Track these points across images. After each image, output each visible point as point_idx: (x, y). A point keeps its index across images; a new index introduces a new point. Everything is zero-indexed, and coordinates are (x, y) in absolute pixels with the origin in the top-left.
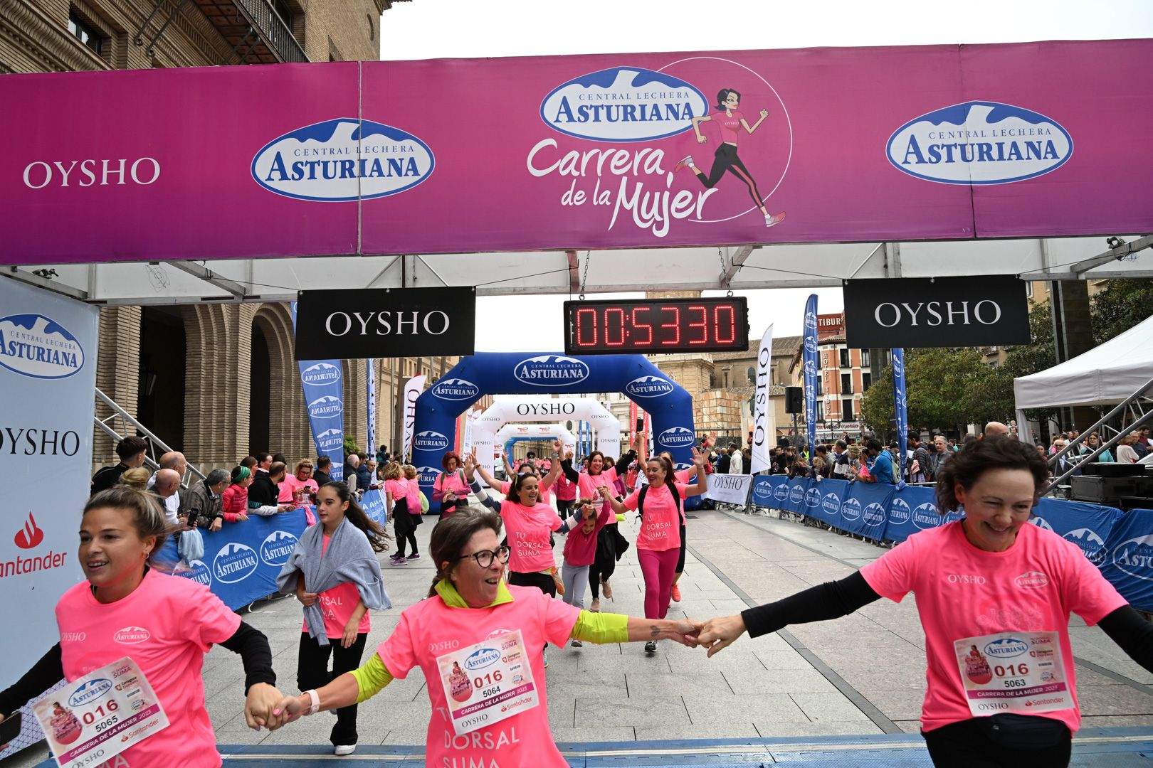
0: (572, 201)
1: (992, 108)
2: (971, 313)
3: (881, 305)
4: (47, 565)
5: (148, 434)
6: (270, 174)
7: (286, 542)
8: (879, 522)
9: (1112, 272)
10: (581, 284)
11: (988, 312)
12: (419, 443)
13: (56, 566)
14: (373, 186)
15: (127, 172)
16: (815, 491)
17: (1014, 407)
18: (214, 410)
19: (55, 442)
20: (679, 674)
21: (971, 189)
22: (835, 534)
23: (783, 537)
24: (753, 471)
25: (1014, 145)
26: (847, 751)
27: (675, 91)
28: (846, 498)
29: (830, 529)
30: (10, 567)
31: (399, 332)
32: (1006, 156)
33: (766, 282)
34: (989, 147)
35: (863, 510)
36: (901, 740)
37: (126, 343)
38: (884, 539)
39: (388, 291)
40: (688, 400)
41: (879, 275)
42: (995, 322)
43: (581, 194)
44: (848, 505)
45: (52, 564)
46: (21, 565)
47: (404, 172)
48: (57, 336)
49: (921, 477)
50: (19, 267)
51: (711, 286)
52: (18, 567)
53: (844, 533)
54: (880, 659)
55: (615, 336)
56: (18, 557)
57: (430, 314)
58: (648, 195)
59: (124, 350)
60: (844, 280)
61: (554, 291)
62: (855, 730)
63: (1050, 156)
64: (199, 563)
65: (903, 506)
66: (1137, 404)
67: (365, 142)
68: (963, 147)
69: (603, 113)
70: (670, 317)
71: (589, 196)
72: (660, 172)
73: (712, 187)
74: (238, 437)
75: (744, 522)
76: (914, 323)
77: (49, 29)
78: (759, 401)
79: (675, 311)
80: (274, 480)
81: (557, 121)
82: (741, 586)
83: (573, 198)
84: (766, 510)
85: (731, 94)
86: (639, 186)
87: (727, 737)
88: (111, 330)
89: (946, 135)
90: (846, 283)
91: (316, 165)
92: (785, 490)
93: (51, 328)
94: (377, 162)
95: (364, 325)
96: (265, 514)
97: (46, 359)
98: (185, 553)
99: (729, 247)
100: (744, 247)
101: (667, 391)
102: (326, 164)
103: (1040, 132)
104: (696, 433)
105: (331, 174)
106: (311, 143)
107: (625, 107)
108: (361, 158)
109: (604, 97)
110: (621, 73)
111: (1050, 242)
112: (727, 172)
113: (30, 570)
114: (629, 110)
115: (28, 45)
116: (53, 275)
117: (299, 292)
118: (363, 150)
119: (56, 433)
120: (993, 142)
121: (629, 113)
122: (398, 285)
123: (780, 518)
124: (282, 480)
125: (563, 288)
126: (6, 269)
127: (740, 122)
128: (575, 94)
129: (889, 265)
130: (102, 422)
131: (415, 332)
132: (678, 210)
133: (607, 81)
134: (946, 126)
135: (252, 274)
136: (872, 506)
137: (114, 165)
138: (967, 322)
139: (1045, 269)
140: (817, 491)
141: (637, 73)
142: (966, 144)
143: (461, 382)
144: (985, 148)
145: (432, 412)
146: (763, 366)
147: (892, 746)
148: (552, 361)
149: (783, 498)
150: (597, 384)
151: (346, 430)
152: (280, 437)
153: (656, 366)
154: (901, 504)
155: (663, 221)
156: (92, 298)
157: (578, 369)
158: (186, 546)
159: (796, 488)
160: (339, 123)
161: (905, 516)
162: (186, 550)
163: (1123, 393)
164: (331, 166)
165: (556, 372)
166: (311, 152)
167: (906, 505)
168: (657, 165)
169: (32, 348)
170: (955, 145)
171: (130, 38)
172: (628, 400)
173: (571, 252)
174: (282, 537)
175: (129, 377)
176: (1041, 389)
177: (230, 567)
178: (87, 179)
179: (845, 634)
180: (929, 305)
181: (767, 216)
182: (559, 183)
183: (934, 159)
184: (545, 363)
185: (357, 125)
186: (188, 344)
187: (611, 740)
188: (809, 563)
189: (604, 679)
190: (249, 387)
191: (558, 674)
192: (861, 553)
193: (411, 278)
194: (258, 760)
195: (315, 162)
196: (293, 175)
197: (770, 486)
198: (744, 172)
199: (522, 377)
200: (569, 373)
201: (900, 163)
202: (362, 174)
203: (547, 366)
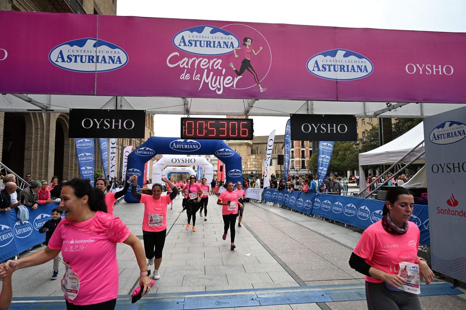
0: (185, 78)
1: (345, 52)
2: (337, 128)
3: (304, 125)
5: (5, 167)
6: (57, 59)
8: (309, 207)
9: (388, 116)
10: (189, 111)
11: (342, 128)
12: (129, 173)
14: (102, 67)
16: (287, 195)
17: (358, 165)
18: (38, 157)
20: (226, 265)
21: (337, 82)
22: (294, 212)
23: (272, 212)
24: (264, 187)
25: (353, 66)
26: (285, 293)
27: (227, 36)
28: (298, 198)
29: (292, 210)
31: (113, 128)
32: (350, 70)
33: (263, 113)
34: (344, 66)
35: (304, 203)
36: (305, 288)
38: (311, 214)
39: (109, 111)
40: (240, 159)
41: (305, 113)
42: (345, 132)
43: (188, 75)
44: (299, 201)
47: (115, 62)
49: (327, 190)
51: (242, 114)
53: (297, 211)
54: (303, 259)
55: (201, 132)
57: (126, 121)
58: (215, 77)
60: (291, 114)
61: (179, 113)
62: (289, 285)
63: (365, 71)
64: (27, 222)
66: (399, 165)
67: (99, 48)
68: (334, 66)
69: (198, 43)
70: (223, 126)
71: (192, 76)
72: (220, 68)
73: (240, 75)
74: (49, 169)
75: (260, 207)
76: (316, 132)
79: (225, 123)
81: (180, 45)
82: (255, 232)
83: (185, 77)
84: (269, 202)
85: (249, 39)
86: (212, 73)
87: (241, 289)
89: (328, 61)
90: (292, 115)
91: (78, 57)
92: (276, 195)
94: (104, 57)
95: (98, 124)
96: (58, 202)
98: (20, 218)
99: (247, 100)
100: (252, 100)
101: (232, 155)
102: (82, 56)
103: (362, 62)
104: (243, 172)
105: (84, 61)
106: (75, 47)
107: (207, 42)
108: (97, 55)
109: (199, 37)
110: (206, 28)
111: (367, 103)
112: (246, 70)
117: (70, 109)
118: (98, 52)
120: (345, 64)
121: (208, 44)
122: (113, 108)
123: (274, 206)
125: (182, 112)
127: (252, 51)
128: (187, 35)
129: (309, 109)
131: (120, 128)
132: (227, 84)
133: (200, 31)
134: (329, 57)
135: (50, 100)
136: (307, 201)
138: (335, 132)
139: (365, 113)
140: (288, 195)
141: (212, 28)
142: (336, 65)
143: (147, 149)
144: (342, 67)
145: (135, 161)
146: (270, 146)
147: (302, 290)
148: (185, 141)
149: (275, 198)
150: (204, 151)
151: (95, 168)
152: (68, 169)
153: (227, 144)
154: (318, 201)
155: (220, 88)
157: (196, 145)
158: (21, 215)
159: (280, 194)
160: (88, 40)
161: (319, 205)
162: (21, 216)
163: (395, 160)
164: (84, 58)
165: (187, 146)
166: (75, 51)
167: (319, 201)
168: (219, 65)
170: (332, 65)
173: (184, 98)
176: (368, 158)
177: (41, 224)
179: (291, 250)
180: (322, 125)
181: (261, 88)
182: (179, 70)
183: (324, 70)
185: (95, 41)
186: (27, 129)
187: (196, 291)
188: (282, 223)
189: (196, 268)
190: (54, 148)
191: (178, 266)
192: (303, 219)
193: (120, 105)
194: (48, 303)
195: (77, 56)
196: (67, 60)
197: (270, 193)
198: (253, 70)
199: (173, 147)
200: (192, 146)
201: (311, 71)
202: (97, 61)
203: (184, 143)
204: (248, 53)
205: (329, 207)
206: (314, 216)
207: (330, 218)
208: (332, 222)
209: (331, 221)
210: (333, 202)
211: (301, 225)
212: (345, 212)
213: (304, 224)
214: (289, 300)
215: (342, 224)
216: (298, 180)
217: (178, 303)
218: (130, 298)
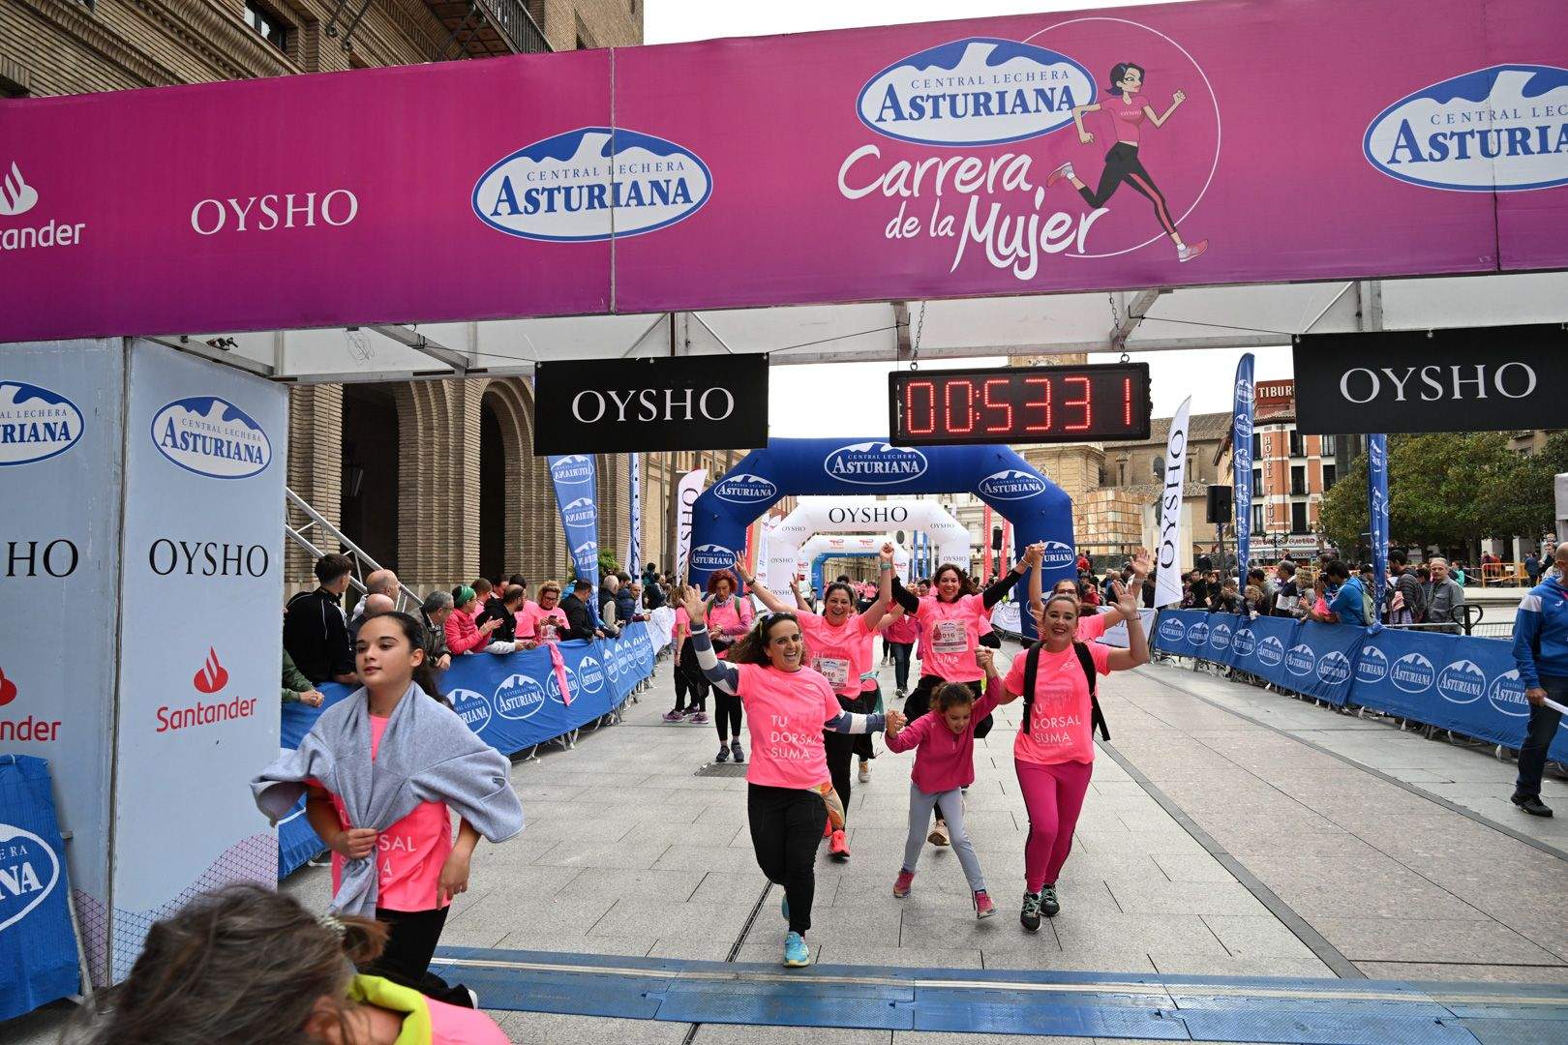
0: (901, 232)
1: (1533, 74)
2: (1490, 381)
3: (1350, 372)
4: (233, 713)
5: (353, 547)
6: (497, 206)
7: (525, 689)
8: (1341, 679)
10: (913, 347)
11: (1514, 380)
12: (699, 560)
13: (242, 714)
14: (631, 219)
15: (317, 209)
16: (1247, 632)
17: (1553, 517)
18: (436, 516)
19: (239, 560)
21: (1495, 198)
22: (1276, 695)
23: (1193, 695)
24: (1158, 603)
25: (1565, 129)
26: (1284, 1003)
27: (1049, 69)
28: (1293, 643)
29: (1268, 686)
30: (190, 714)
31: (668, 417)
32: (1552, 145)
33: (1179, 340)
34: (1526, 133)
35: (1317, 661)
36: (1362, 988)
37: (325, 430)
38: (1347, 703)
39: (652, 361)
40: (1066, 504)
41: (1347, 327)
42: (1528, 392)
43: (913, 223)
44: (1294, 653)
45: (239, 713)
46: (202, 713)
47: (671, 199)
48: (237, 424)
49: (1407, 616)
50: (190, 337)
51: (1099, 346)
52: (198, 716)
53: (1288, 693)
54: (1335, 873)
55: (959, 420)
56: (199, 703)
57: (708, 391)
58: (1007, 220)
59: (323, 438)
60: (1294, 336)
61: (875, 356)
62: (1294, 970)
65: (1378, 657)
67: (619, 159)
68: (1484, 135)
69: (944, 106)
70: (1038, 393)
71: (925, 224)
72: (1026, 187)
73: (1100, 207)
74: (466, 551)
75: (1144, 675)
76: (1401, 397)
77: (221, 22)
78: (1168, 503)
79: (1045, 384)
80: (510, 608)
81: (880, 119)
82: (1138, 763)
83: (902, 228)
84: (1176, 658)
85: (1130, 70)
86: (996, 208)
87: (1111, 971)
88: (307, 413)
89: (1458, 118)
90: (1298, 341)
91: (556, 192)
92: (1203, 632)
93: (231, 414)
94: (635, 186)
95: (622, 408)
96: (499, 653)
97: (225, 454)
99: (1125, 293)
100: (1146, 292)
102: (568, 190)
104: (1077, 548)
105: (574, 204)
106: (549, 162)
107: (976, 96)
108: (615, 181)
109: (946, 83)
110: (971, 47)
112: (1122, 182)
113: (213, 720)
114: (982, 99)
115: (196, 43)
116: (231, 346)
117: (537, 364)
118: (616, 170)
119: (240, 547)
120: (1532, 125)
121: (981, 104)
122: (665, 353)
123: (1196, 670)
124: (520, 608)
125: (888, 352)
126: (175, 340)
127: (1143, 111)
128: (905, 79)
129: (1364, 313)
130: (296, 533)
131: (689, 417)
132: (1050, 241)
133: (950, 59)
134: (1458, 105)
135: (476, 339)
136: (1331, 655)
137: (301, 202)
138: (1482, 394)
140: (1250, 634)
141: (995, 46)
142: (1490, 131)
143: (753, 479)
144: (1519, 136)
145: (715, 519)
146: (1176, 456)
147: (1349, 995)
148: (876, 449)
149: (1201, 641)
150: (937, 481)
151: (602, 543)
152: (518, 550)
153: (1022, 456)
154: (1374, 655)
155: (1028, 258)
156: (279, 374)
157: (912, 461)
159: (1219, 628)
160: (586, 136)
161: (1380, 671)
164: (575, 193)
165: (881, 464)
166: (549, 175)
168: (1021, 177)
169: (208, 440)
170: (1472, 133)
171: (322, 28)
172: (981, 503)
173: (898, 303)
174: (521, 683)
175: (330, 473)
178: (268, 221)
179: (1284, 835)
180: (1423, 372)
181: (1181, 247)
182: (882, 208)
183: (1437, 155)
184: (867, 453)
185: (607, 137)
186: (402, 430)
187: (950, 966)
188: (1236, 734)
189: (942, 885)
190: (478, 485)
191: (878, 875)
192: (1313, 723)
193: (683, 343)
194: (491, 969)
195: (555, 189)
196: (526, 207)
197: (1181, 624)
198: (1148, 183)
199: (835, 471)
200: (899, 466)
201: (1385, 164)
202: (616, 202)
203: (870, 457)
204: (1127, 120)
205: (1426, 680)
206: (1361, 712)
207: (1428, 722)
208: (1440, 736)
209: (1433, 731)
210: (1441, 659)
211: (1311, 745)
212: (1497, 702)
213: (1320, 739)
214: (1302, 1027)
215: (1483, 745)
216: (1293, 578)
217: (893, 1005)
218: (734, 975)
